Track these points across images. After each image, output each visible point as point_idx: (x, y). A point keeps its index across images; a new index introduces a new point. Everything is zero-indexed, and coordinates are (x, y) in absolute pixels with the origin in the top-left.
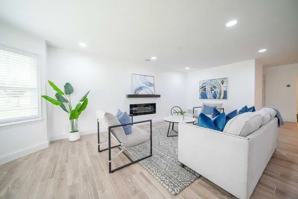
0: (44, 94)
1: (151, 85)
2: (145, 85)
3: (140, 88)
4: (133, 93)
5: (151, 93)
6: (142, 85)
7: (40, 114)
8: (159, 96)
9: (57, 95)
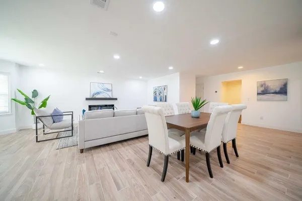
0: (14, 98)
1: (108, 90)
2: (102, 91)
3: (98, 93)
4: (91, 97)
5: (108, 97)
6: (99, 90)
7: (10, 111)
8: (116, 99)
9: (26, 99)
